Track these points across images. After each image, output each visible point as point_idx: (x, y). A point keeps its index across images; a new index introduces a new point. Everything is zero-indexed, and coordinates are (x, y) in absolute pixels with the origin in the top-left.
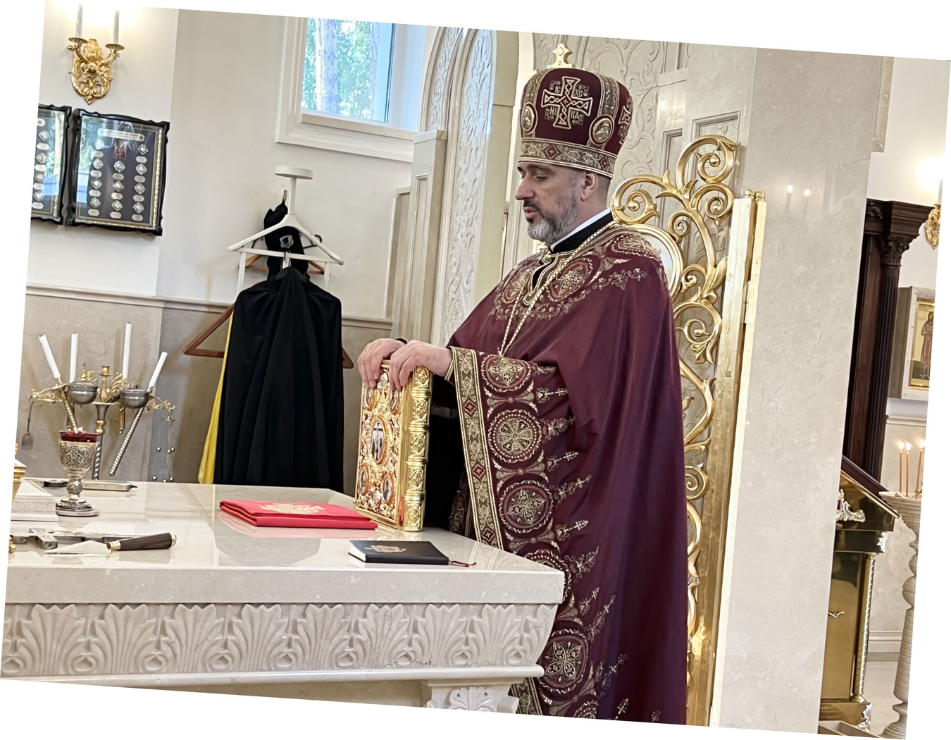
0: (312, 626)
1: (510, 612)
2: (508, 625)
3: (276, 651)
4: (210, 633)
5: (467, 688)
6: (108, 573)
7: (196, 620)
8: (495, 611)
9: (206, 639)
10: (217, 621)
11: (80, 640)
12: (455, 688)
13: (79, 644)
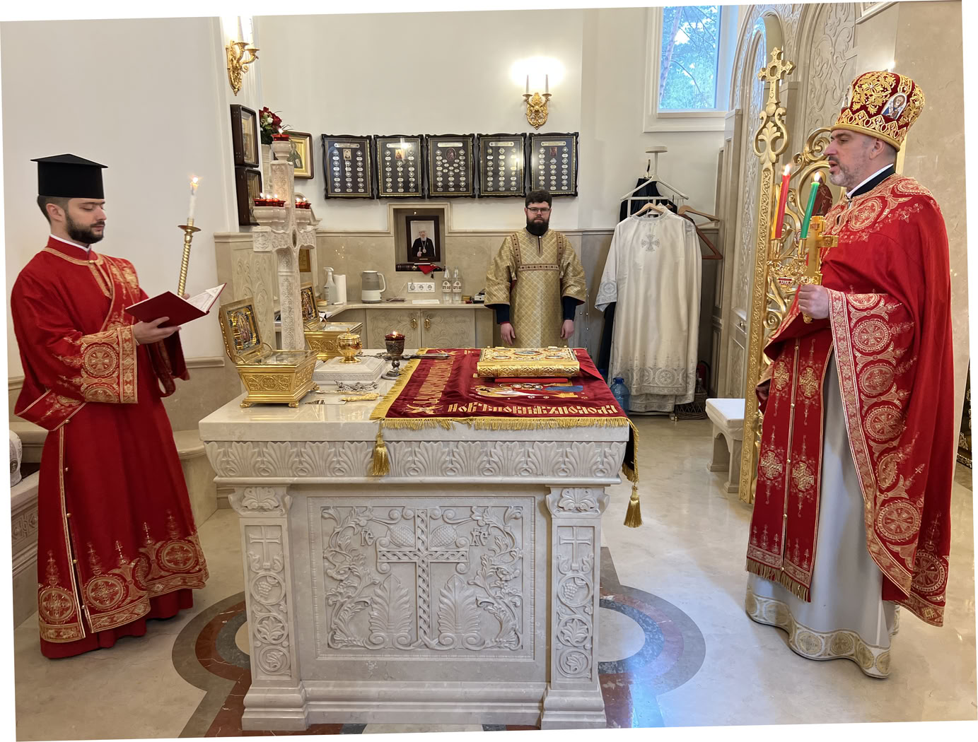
0: (463, 453)
1: (591, 446)
2: (591, 453)
3: (444, 466)
4: (404, 456)
5: (574, 488)
6: (342, 425)
7: (395, 449)
8: (581, 446)
9: (402, 459)
10: (406, 450)
11: (334, 459)
12: (565, 488)
13: (334, 461)
